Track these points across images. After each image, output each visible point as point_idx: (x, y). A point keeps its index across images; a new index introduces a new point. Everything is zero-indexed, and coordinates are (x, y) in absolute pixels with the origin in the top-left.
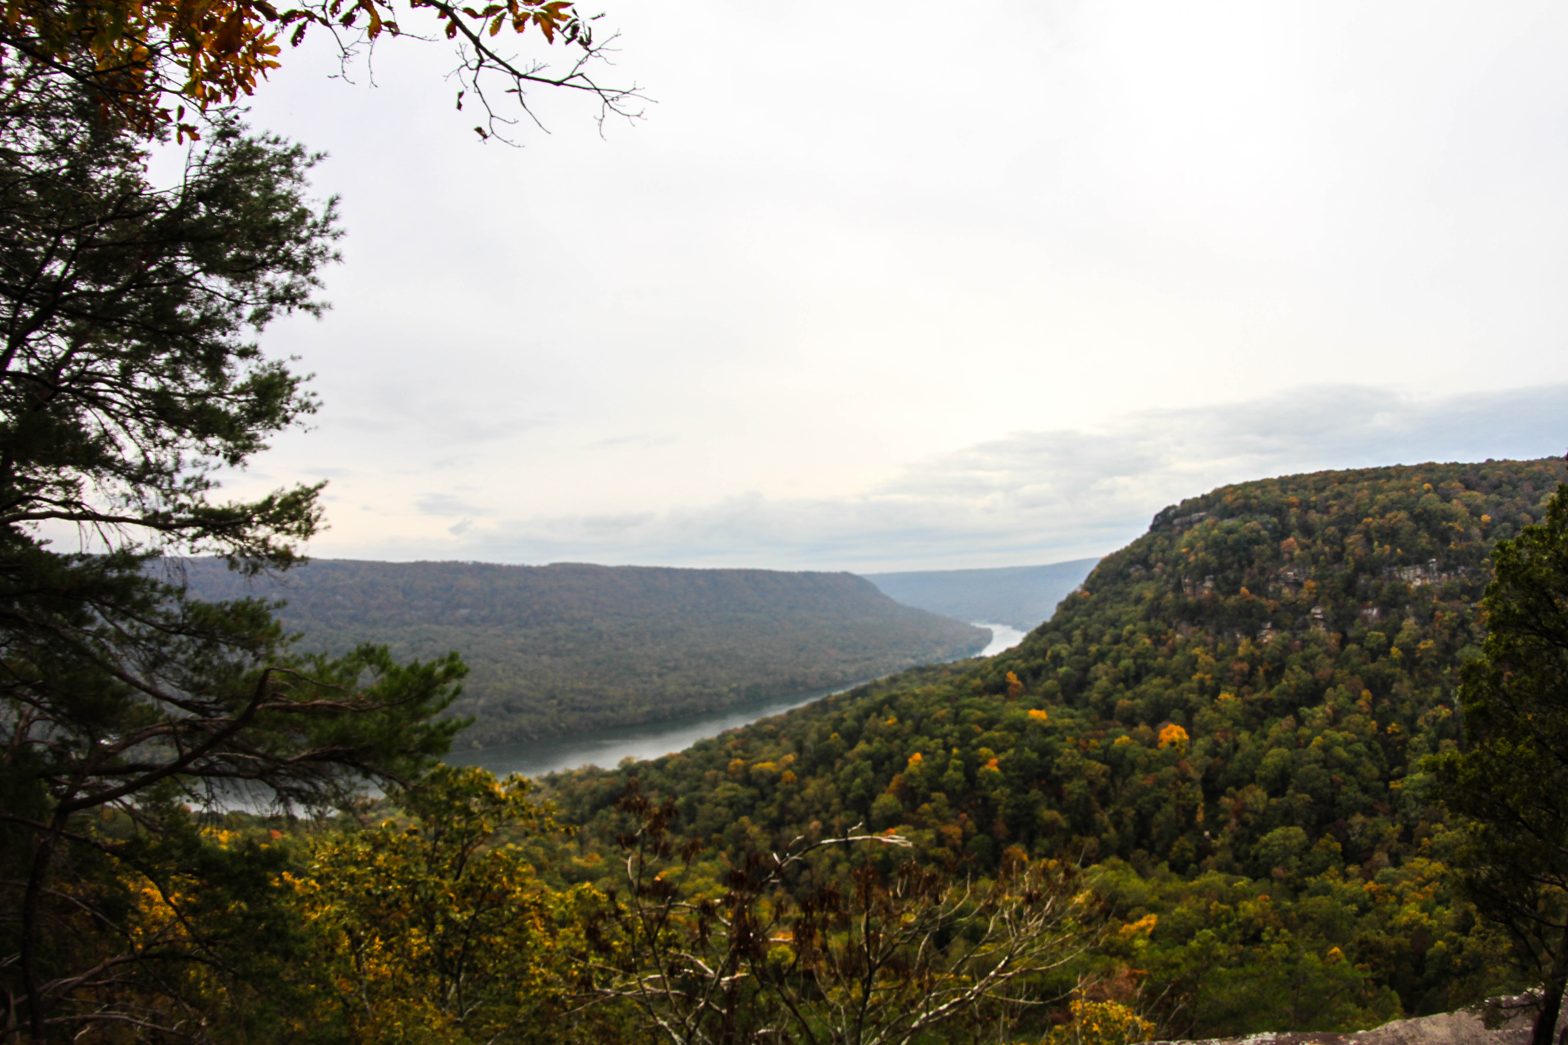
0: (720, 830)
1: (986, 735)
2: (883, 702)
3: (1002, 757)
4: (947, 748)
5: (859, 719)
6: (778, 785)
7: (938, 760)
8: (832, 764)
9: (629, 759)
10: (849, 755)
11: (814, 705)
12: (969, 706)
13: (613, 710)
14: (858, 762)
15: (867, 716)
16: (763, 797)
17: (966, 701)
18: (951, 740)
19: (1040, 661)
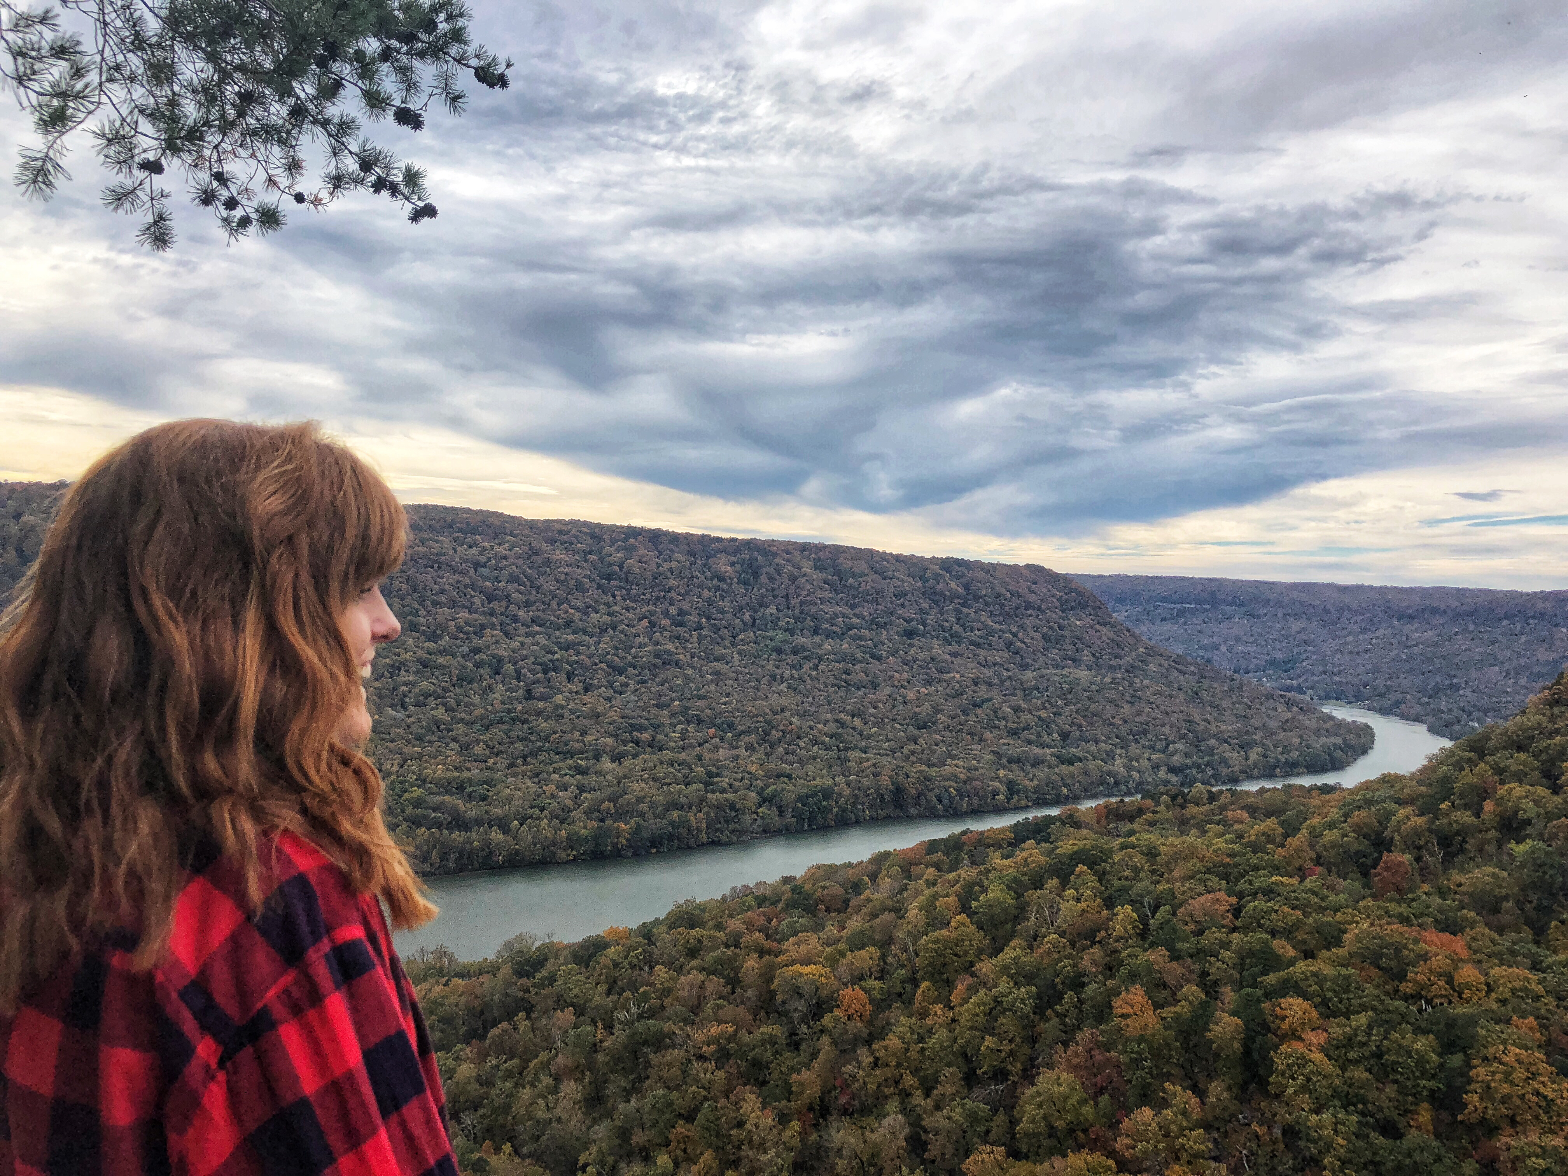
0: (690, 1117)
1: (1302, 967)
2: (1077, 857)
3: (1338, 1029)
4: (1211, 988)
5: (1017, 887)
6: (827, 1020)
7: (1182, 1008)
8: (949, 984)
9: (520, 938)
10: (985, 967)
11: (932, 846)
12: (1269, 893)
13: (505, 828)
14: (1004, 985)
15: (1037, 883)
16: (795, 1045)
17: (1261, 880)
18: (1215, 968)
19: (1466, 817)
